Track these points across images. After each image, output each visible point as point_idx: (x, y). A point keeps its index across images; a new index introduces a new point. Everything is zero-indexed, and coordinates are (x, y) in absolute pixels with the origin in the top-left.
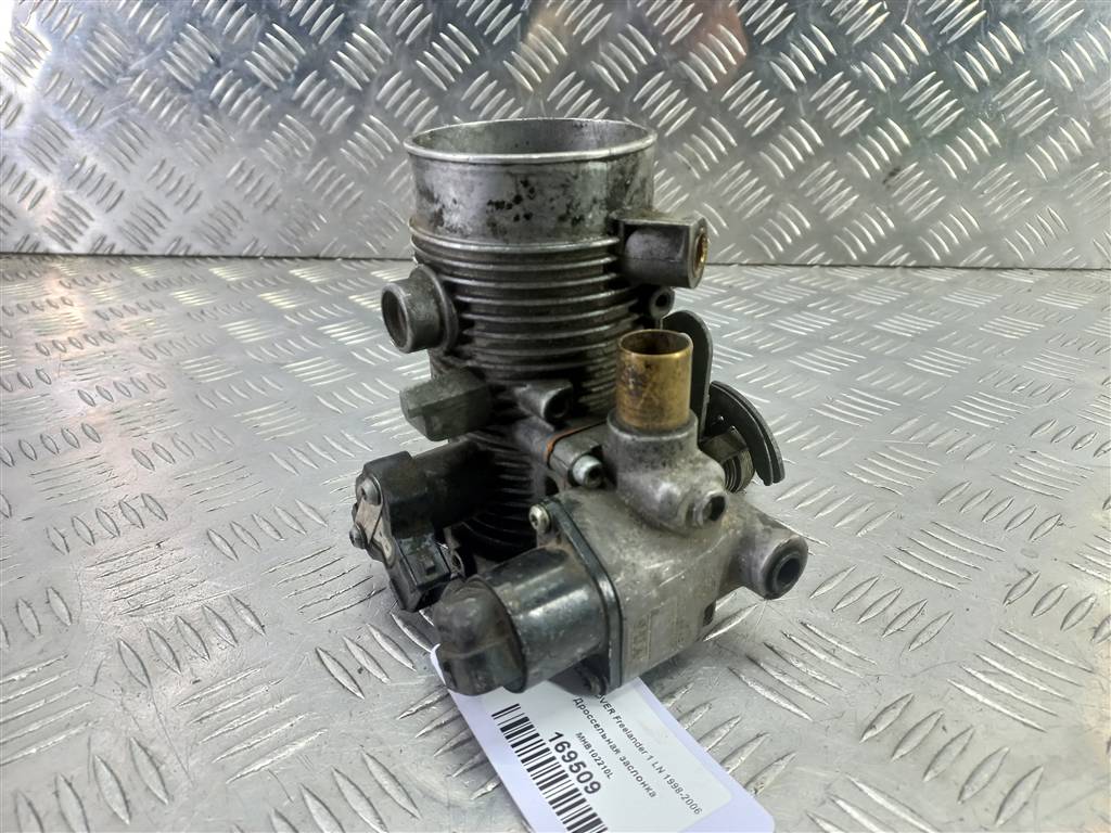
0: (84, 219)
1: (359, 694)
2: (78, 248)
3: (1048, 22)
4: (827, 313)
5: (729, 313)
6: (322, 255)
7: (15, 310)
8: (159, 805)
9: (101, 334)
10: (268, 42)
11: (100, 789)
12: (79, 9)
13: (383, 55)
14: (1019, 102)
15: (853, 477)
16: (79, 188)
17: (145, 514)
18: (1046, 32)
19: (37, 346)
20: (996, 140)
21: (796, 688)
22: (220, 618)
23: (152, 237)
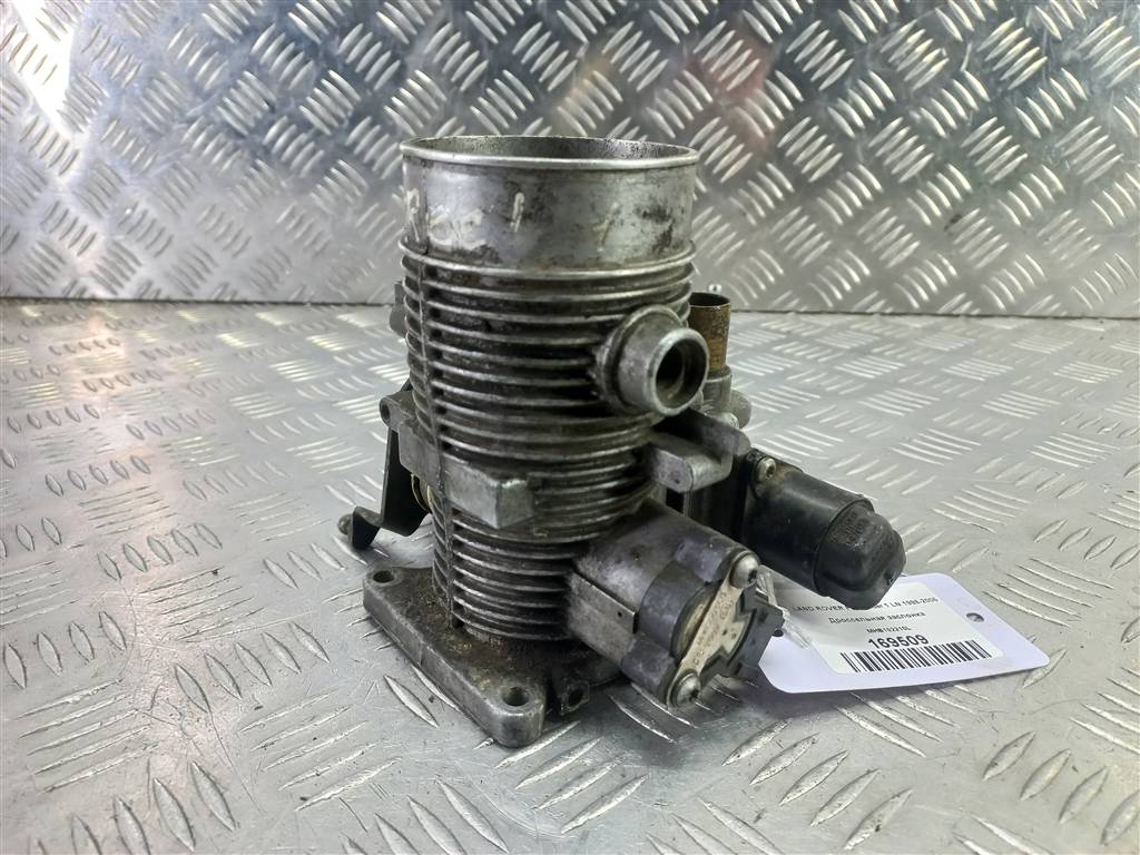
0: (132, 264)
1: (432, 723)
2: (124, 294)
3: (1110, 69)
4: (893, 358)
5: (790, 356)
6: (370, 301)
7: (63, 351)
8: (225, 831)
9: (148, 372)
10: (323, 89)
11: (161, 814)
12: (139, 58)
13: (438, 101)
14: (1083, 148)
15: (940, 514)
16: (128, 233)
17: (197, 542)
18: (1109, 79)
19: (85, 383)
20: (1060, 186)
21: (904, 723)
22: (281, 645)
23: (198, 282)
